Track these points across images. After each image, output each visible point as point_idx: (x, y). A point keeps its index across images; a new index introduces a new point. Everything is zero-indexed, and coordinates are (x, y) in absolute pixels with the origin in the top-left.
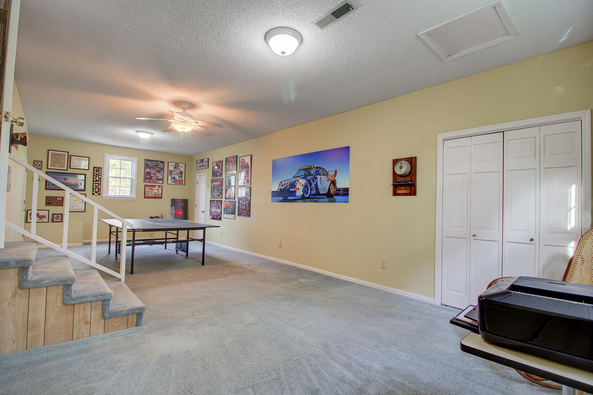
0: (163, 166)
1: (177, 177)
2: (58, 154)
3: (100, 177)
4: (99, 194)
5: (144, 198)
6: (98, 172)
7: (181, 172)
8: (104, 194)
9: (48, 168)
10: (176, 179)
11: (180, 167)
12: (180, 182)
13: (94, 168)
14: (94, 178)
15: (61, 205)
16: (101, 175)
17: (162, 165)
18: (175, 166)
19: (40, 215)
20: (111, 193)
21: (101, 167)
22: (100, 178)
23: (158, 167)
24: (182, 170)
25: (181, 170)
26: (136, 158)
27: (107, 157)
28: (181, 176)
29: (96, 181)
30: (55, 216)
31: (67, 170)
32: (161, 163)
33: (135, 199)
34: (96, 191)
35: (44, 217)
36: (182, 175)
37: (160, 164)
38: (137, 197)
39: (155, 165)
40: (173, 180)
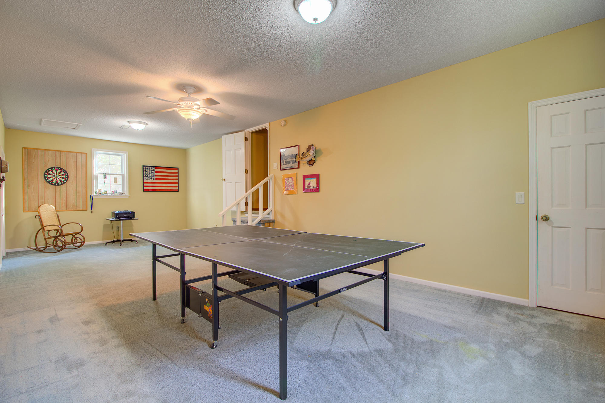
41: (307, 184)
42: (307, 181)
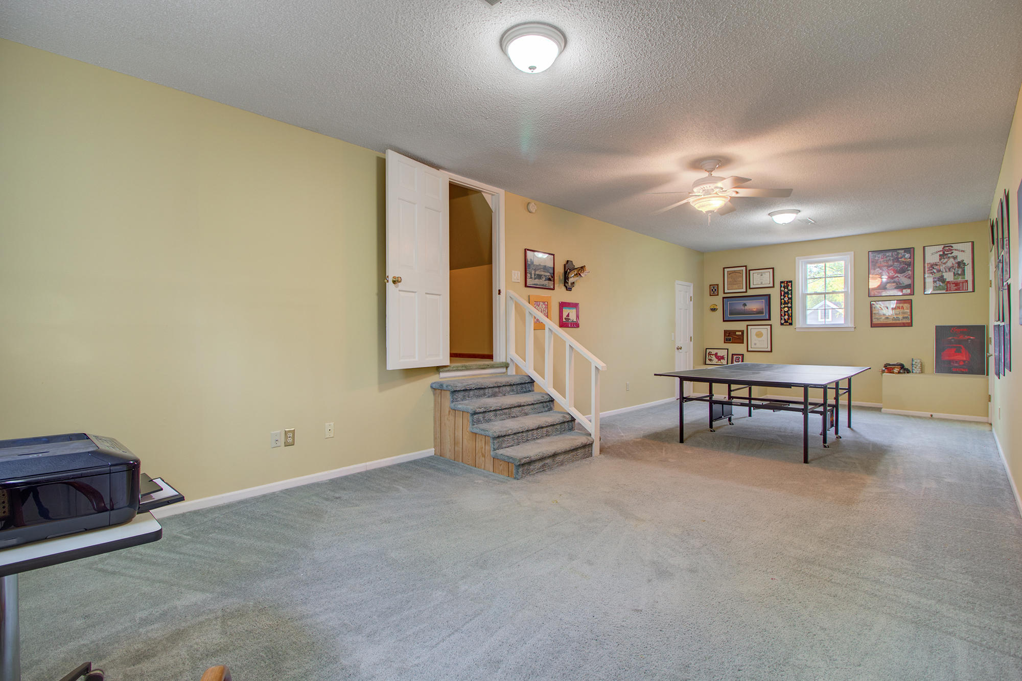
0: (910, 258)
1: (949, 277)
2: (735, 272)
3: (790, 296)
4: (791, 324)
5: (871, 327)
6: (787, 288)
7: (961, 264)
8: (798, 322)
9: (724, 293)
10: (947, 280)
11: (955, 253)
12: (958, 287)
13: (781, 282)
14: (781, 299)
15: (741, 342)
16: (791, 292)
17: (907, 256)
18: (941, 253)
19: (718, 355)
20: (810, 321)
21: (789, 280)
22: (791, 299)
23: (898, 261)
24: (966, 257)
25: (959, 260)
26: (850, 252)
27: (800, 262)
28: (959, 272)
29: (785, 303)
30: (735, 357)
31: (746, 292)
32: (905, 252)
33: (853, 329)
34: (784, 319)
35: (723, 358)
36: (964, 271)
37: (904, 256)
38: (854, 325)
39: (891, 258)
40: (939, 283)
41: (564, 316)
42: (566, 311)
